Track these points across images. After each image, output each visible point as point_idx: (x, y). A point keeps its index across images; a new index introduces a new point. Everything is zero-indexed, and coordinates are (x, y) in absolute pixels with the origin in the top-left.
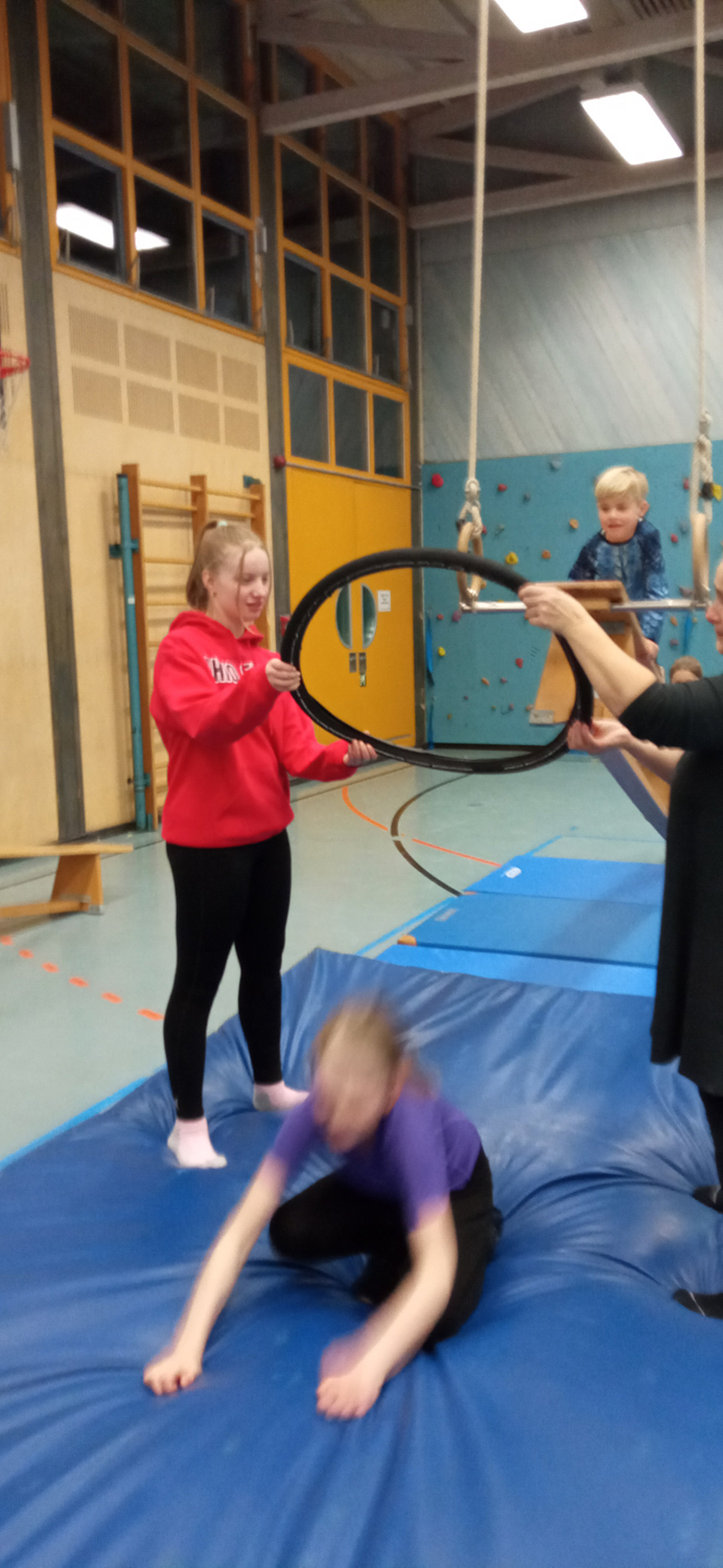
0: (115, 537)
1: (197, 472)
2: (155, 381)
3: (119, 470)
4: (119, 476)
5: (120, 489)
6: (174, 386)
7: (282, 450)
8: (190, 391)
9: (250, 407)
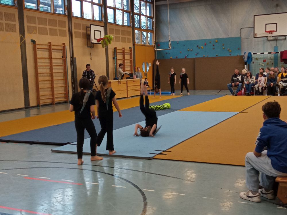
1: (123, 47)
2: (118, 36)
4: (114, 49)
6: (120, 36)
8: (122, 36)
9: (130, 37)
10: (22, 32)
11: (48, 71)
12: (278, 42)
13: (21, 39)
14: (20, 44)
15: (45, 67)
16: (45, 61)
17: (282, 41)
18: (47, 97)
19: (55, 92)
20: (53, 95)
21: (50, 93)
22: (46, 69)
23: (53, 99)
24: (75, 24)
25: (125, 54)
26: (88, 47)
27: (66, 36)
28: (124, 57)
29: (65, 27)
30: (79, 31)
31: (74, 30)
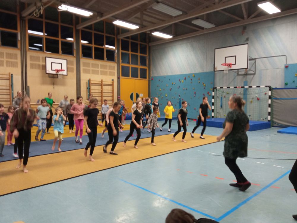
1: (102, 79)
2: (96, 69)
3: (89, 79)
6: (100, 69)
7: (120, 76)
8: (102, 70)
9: (114, 71)
12: (248, 77)
17: (252, 76)
24: (31, 57)
25: (103, 85)
26: (49, 77)
27: (17, 67)
28: (102, 88)
29: (16, 58)
30: (38, 63)
31: (29, 62)
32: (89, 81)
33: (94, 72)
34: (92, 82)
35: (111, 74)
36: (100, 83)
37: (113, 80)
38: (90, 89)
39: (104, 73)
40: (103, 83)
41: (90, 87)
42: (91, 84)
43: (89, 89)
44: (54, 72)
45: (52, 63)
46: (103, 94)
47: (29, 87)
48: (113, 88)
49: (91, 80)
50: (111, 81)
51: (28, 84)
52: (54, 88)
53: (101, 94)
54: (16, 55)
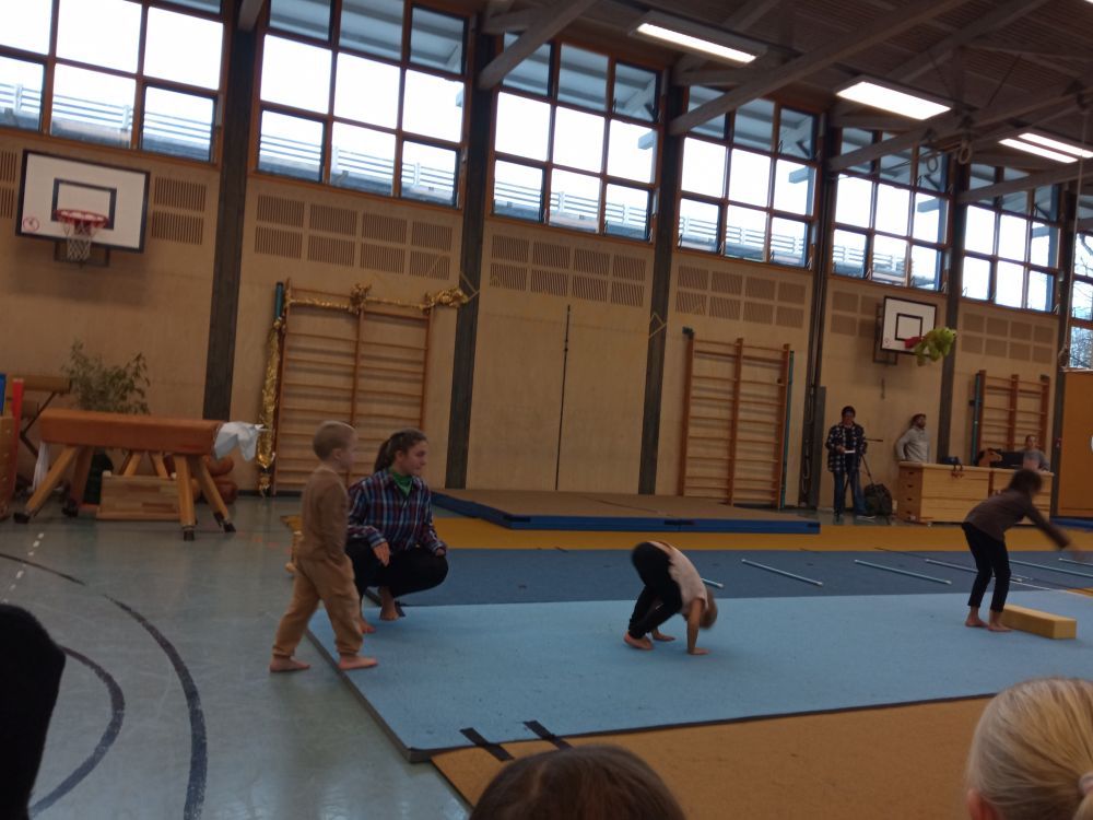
0: (972, 399)
1: (1015, 373)
2: (999, 338)
3: (977, 372)
4: (977, 375)
5: (977, 379)
6: (1008, 339)
8: (1016, 341)
9: (1048, 346)
10: (660, 307)
11: (726, 414)
13: (654, 325)
14: (646, 338)
15: (716, 403)
16: (718, 387)
18: (714, 484)
19: (737, 474)
20: (730, 480)
21: (723, 473)
22: (720, 407)
23: (729, 491)
24: (837, 295)
25: (1019, 394)
26: (875, 361)
27: (800, 326)
28: (1013, 404)
29: (802, 301)
30: (849, 314)
31: (829, 312)
32: (981, 375)
33: (995, 349)
34: (988, 382)
35: (1042, 356)
36: (1007, 385)
37: (1044, 378)
38: (981, 404)
39: (1019, 353)
40: (1021, 386)
41: (982, 398)
42: (986, 391)
43: (977, 404)
44: (899, 346)
45: (899, 315)
46: (1018, 425)
47: (824, 389)
48: (1044, 407)
49: (988, 374)
50: (1038, 380)
51: (823, 383)
52: (883, 396)
53: (1006, 425)
54: (803, 289)
